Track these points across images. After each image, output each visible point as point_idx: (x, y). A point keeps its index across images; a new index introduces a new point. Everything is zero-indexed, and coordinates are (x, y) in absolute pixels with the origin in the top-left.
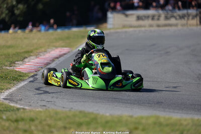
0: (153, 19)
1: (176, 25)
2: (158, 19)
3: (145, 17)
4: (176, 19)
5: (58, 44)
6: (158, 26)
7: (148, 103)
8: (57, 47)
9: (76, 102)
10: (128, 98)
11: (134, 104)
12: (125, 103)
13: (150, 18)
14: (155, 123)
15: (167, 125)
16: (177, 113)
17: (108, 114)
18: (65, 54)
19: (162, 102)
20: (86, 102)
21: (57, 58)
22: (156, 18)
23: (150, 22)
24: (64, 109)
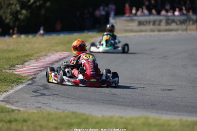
0: (154, 24)
1: (177, 30)
2: (159, 25)
3: (146, 22)
4: (177, 24)
5: (58, 48)
6: (159, 31)
7: (142, 105)
8: (57, 51)
9: (71, 104)
10: (124, 100)
11: (128, 106)
12: (120, 105)
13: (151, 23)
14: (144, 124)
15: (155, 126)
16: (170, 114)
17: (100, 116)
18: (65, 58)
19: (156, 105)
20: (81, 104)
21: (57, 62)
22: (157, 23)
23: (151, 27)
24: (58, 111)
